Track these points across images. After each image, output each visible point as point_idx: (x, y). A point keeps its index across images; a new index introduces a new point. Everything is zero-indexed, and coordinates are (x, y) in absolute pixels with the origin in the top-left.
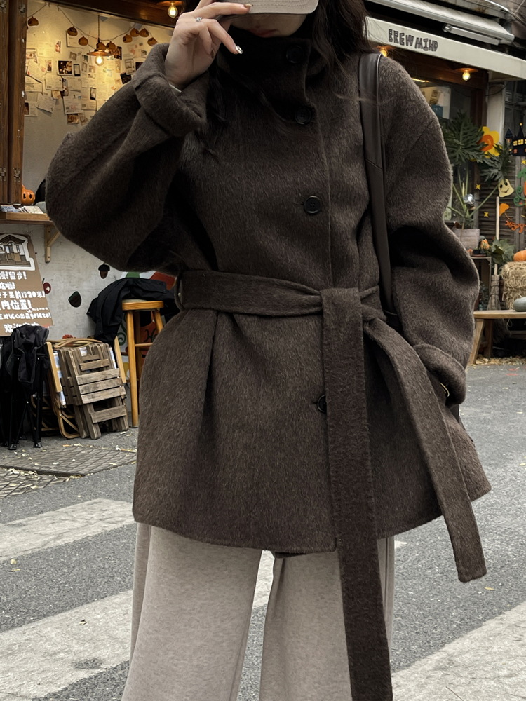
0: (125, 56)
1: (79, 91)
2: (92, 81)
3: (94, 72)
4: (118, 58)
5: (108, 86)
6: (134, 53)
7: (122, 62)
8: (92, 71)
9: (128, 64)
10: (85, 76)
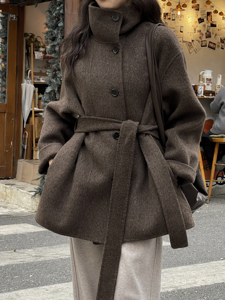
0: (201, 9)
1: (174, 28)
2: (181, 22)
3: (183, 18)
4: (197, 10)
5: (191, 25)
6: (206, 7)
7: (199, 12)
8: (182, 17)
9: (203, 13)
10: (178, 20)
